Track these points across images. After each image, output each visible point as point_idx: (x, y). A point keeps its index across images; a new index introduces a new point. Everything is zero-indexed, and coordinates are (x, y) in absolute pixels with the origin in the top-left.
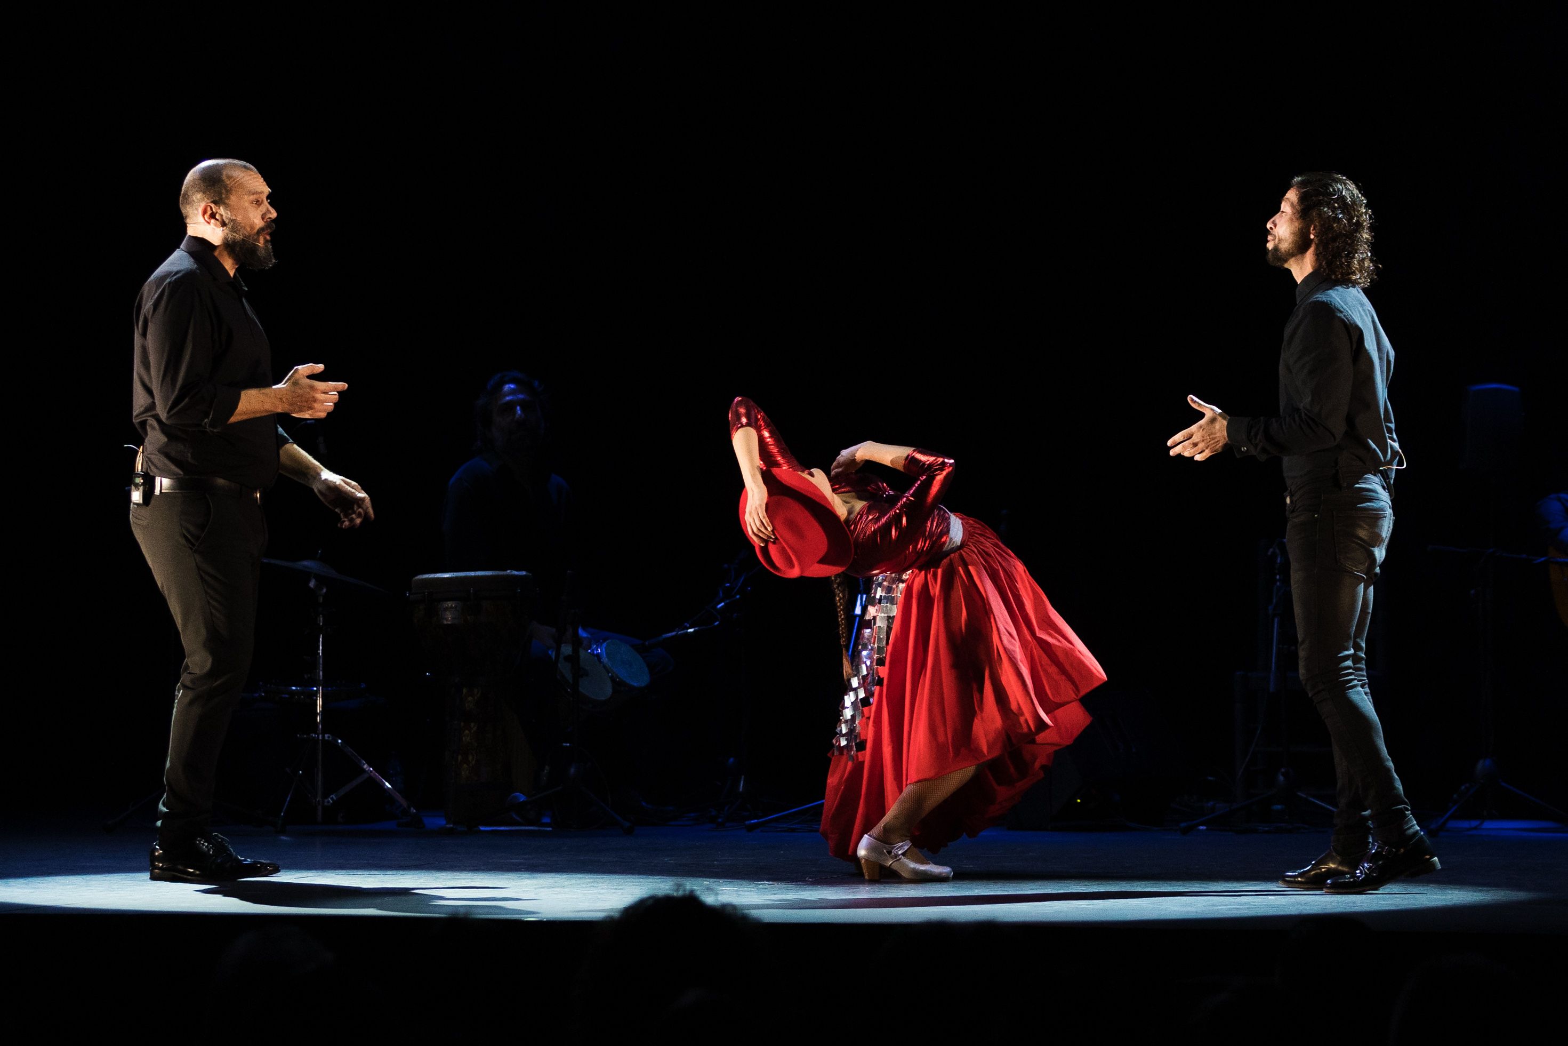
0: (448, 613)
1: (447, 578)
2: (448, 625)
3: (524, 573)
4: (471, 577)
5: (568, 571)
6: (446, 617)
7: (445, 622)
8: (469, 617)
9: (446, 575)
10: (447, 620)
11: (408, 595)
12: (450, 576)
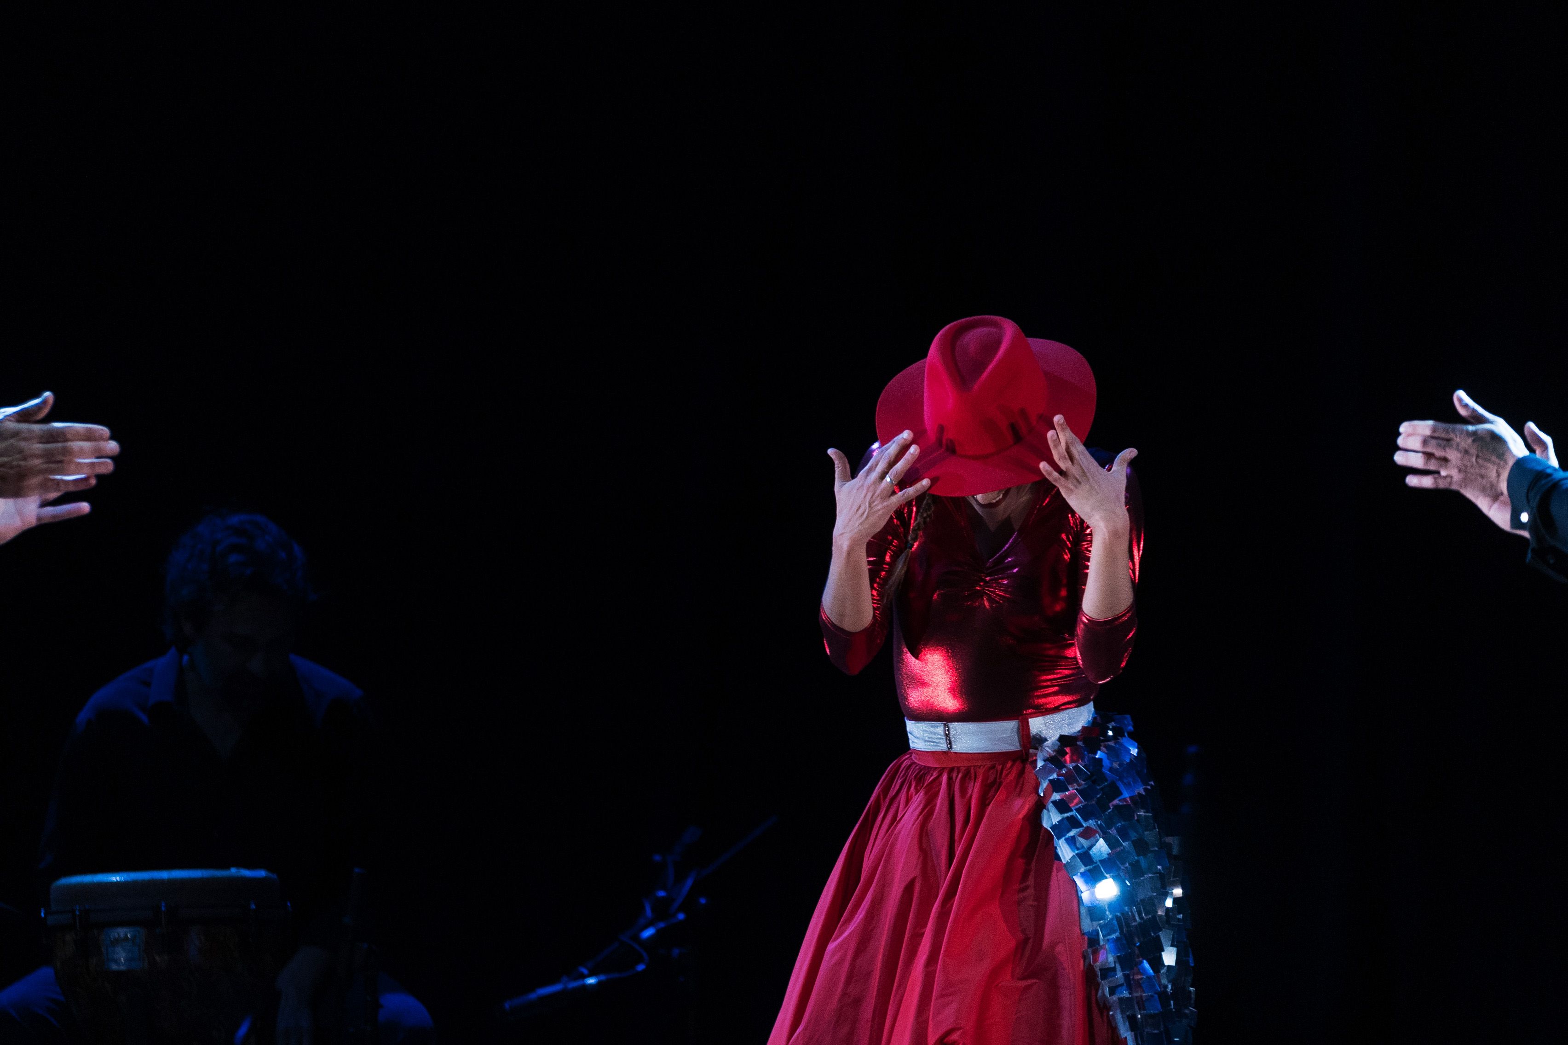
0: (119, 949)
1: (117, 883)
2: (119, 973)
3: (262, 873)
4: (162, 882)
5: (357, 870)
6: (116, 956)
7: (114, 967)
8: (157, 958)
9: (116, 878)
10: (117, 962)
11: (43, 915)
12: (123, 879)
